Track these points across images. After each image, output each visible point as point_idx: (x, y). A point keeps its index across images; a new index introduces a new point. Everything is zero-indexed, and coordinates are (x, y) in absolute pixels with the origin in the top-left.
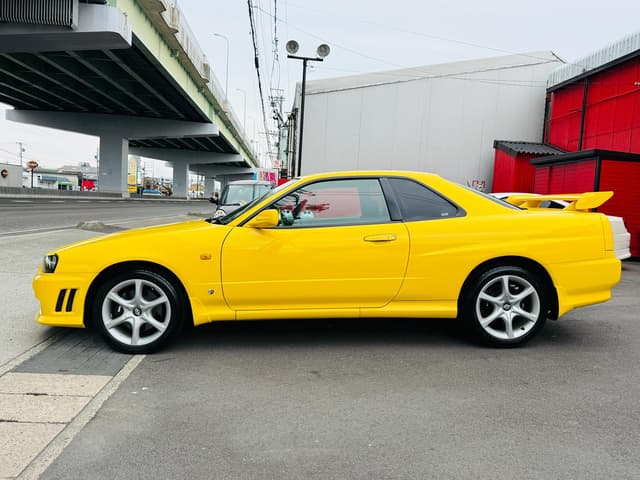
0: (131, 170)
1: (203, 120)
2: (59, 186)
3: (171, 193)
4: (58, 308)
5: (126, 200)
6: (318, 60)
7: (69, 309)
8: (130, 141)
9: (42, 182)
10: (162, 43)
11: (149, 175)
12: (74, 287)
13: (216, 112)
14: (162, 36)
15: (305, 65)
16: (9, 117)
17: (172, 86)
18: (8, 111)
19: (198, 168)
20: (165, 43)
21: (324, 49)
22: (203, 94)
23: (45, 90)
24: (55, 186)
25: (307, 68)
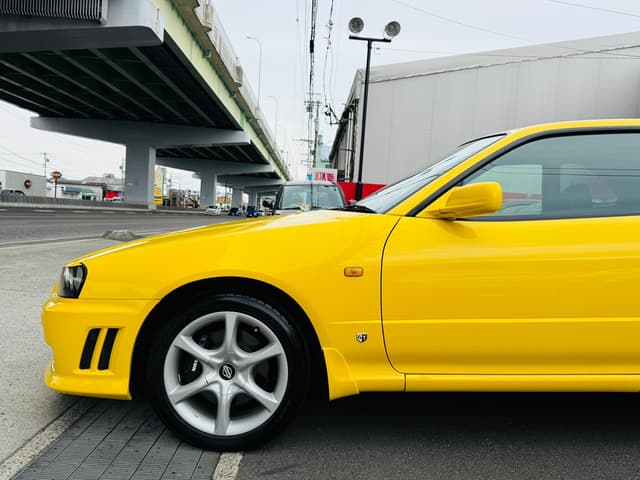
0: (158, 182)
1: (234, 127)
2: (83, 197)
3: (197, 206)
4: (85, 364)
5: (153, 212)
6: (385, 40)
7: (104, 364)
8: (158, 151)
9: (65, 193)
10: (194, 43)
11: (176, 187)
12: (113, 325)
13: (248, 119)
14: (194, 35)
15: (369, 47)
16: (34, 125)
17: (203, 90)
18: (33, 118)
19: (226, 180)
20: (197, 42)
21: (393, 28)
22: (235, 100)
23: (71, 96)
24: (80, 197)
25: (372, 51)
